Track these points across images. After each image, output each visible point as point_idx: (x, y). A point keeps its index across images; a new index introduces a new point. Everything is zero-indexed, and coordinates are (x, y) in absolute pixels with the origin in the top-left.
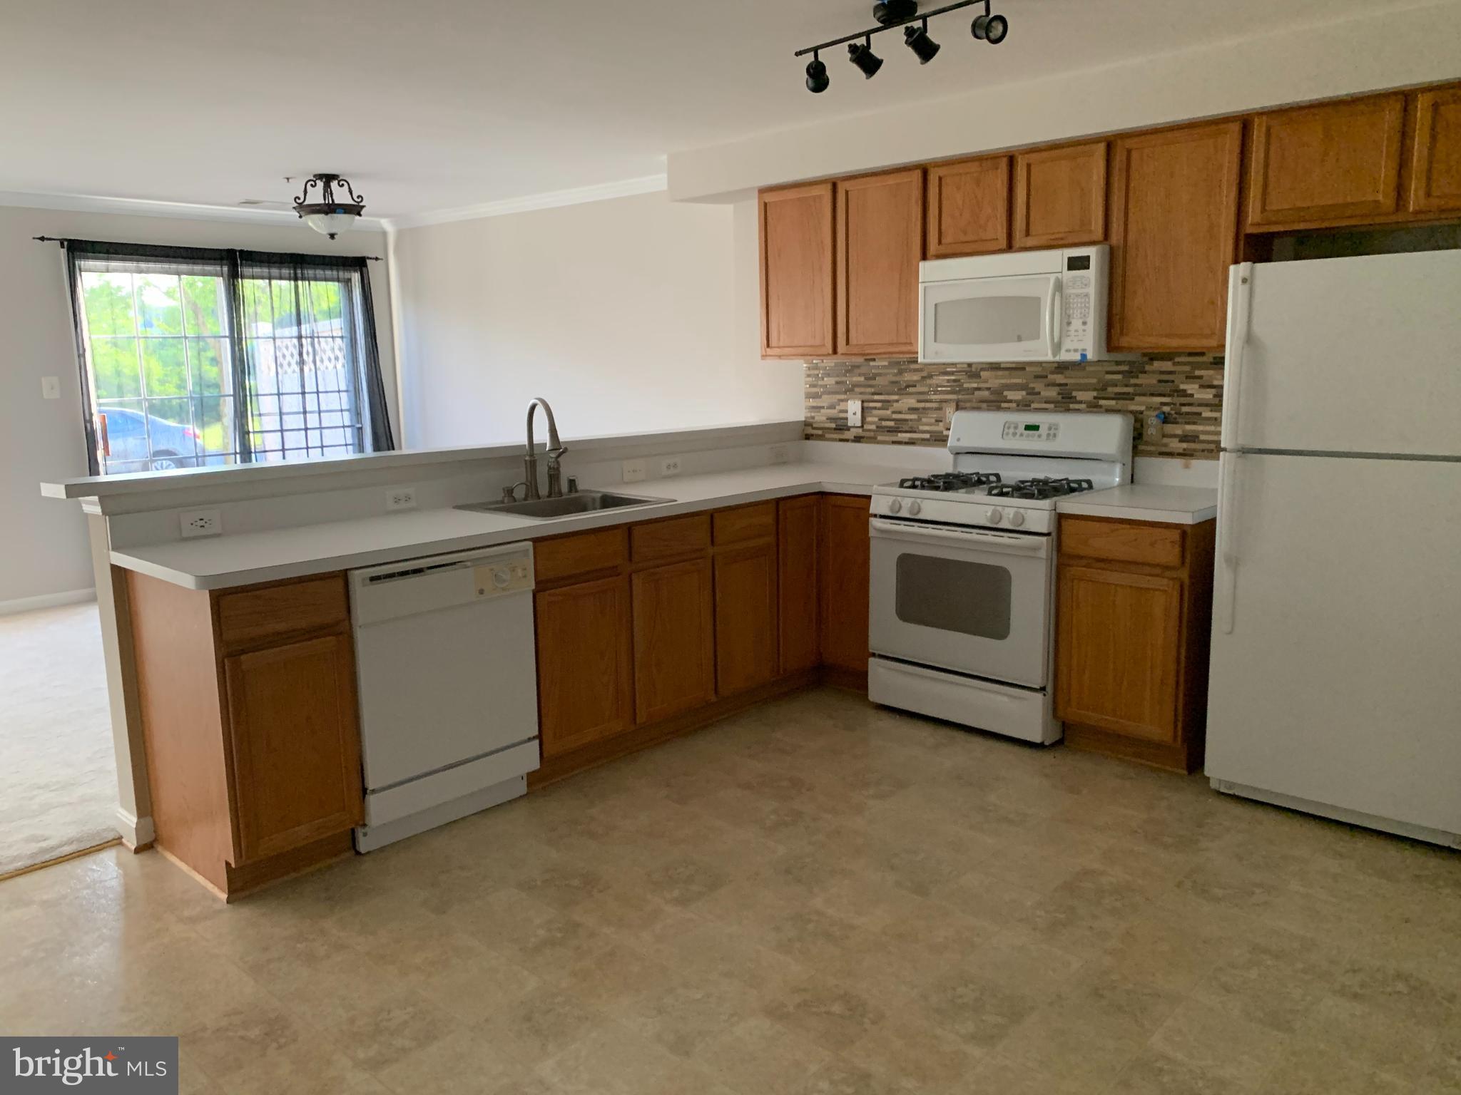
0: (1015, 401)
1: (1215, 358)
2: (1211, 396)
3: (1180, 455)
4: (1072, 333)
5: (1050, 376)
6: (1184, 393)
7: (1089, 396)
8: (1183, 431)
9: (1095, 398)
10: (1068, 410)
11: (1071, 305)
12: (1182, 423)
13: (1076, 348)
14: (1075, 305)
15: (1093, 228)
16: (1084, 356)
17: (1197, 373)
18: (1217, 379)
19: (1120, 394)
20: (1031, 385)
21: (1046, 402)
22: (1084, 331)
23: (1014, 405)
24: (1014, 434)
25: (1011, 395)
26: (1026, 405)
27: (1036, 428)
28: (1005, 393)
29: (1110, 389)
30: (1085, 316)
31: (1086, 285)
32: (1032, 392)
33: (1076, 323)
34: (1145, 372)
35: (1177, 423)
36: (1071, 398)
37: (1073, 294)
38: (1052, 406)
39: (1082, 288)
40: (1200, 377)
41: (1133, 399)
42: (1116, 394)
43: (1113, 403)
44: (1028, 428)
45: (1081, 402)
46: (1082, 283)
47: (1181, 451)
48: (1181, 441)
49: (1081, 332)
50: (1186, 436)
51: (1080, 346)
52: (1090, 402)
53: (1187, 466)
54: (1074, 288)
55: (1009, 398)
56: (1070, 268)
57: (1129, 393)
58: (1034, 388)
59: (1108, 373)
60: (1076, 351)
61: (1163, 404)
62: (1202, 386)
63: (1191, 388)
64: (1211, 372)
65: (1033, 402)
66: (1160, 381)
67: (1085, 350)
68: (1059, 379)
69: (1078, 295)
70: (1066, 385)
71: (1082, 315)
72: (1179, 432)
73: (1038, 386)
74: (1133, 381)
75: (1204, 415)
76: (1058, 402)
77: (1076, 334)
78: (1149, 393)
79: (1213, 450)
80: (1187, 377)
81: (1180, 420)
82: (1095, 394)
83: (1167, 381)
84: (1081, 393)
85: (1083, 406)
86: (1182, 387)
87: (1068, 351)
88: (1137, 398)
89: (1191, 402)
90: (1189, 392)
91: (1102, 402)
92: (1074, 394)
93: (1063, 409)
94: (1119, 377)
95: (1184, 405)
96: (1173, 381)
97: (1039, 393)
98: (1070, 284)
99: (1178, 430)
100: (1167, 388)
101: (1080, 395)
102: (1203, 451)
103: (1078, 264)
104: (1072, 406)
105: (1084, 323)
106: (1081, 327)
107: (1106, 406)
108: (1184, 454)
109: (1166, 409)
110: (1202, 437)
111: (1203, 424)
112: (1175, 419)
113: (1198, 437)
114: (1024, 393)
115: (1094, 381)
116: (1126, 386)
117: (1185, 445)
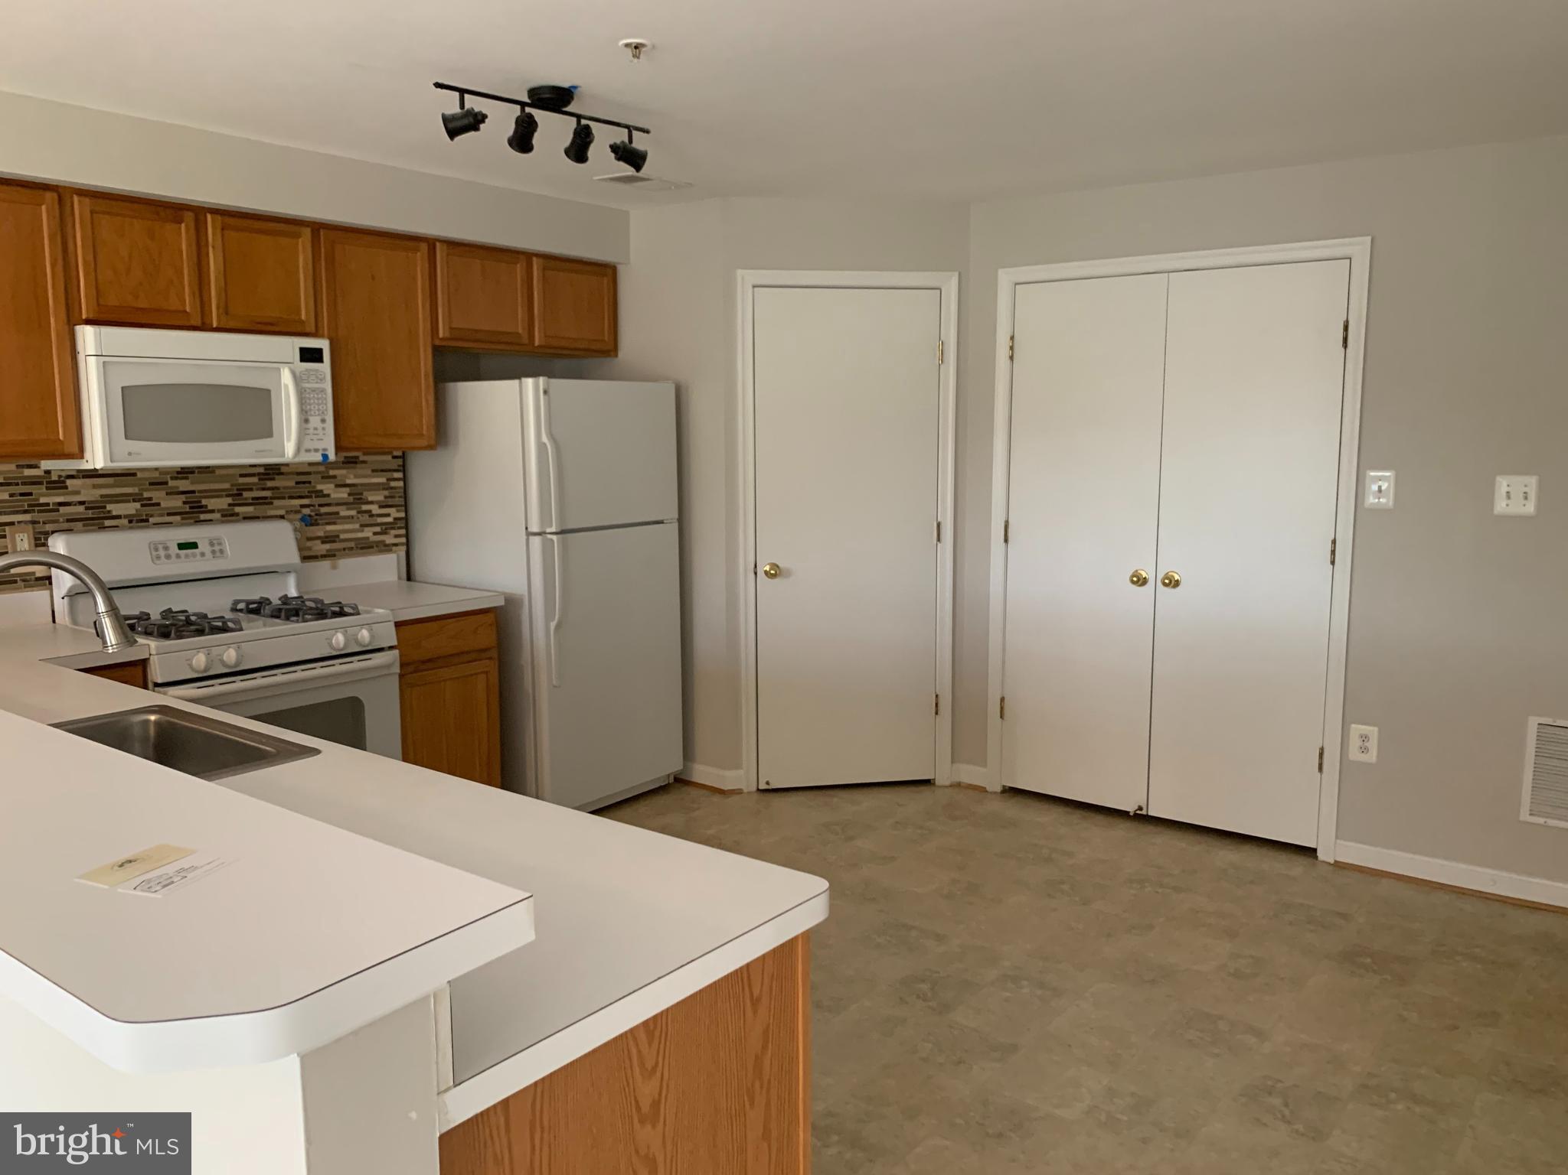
0: (126, 516)
1: (346, 457)
2: (346, 495)
3: (324, 557)
4: (311, 431)
5: (171, 483)
6: (320, 494)
7: (223, 503)
8: (325, 532)
9: (230, 505)
10: (198, 522)
11: (308, 401)
12: (322, 525)
13: (316, 447)
14: (312, 401)
15: (303, 317)
16: (325, 456)
17: (332, 473)
18: (349, 478)
19: (258, 498)
20: (146, 495)
21: (169, 514)
22: (324, 429)
23: (125, 521)
24: (168, 557)
25: (115, 509)
26: (142, 521)
27: (193, 545)
28: (109, 507)
29: (246, 494)
30: (323, 413)
31: (321, 380)
32: (148, 503)
33: (315, 421)
34: (282, 474)
35: (318, 525)
36: (202, 507)
37: (309, 388)
38: (178, 518)
39: (317, 383)
40: (334, 477)
41: (272, 503)
42: (253, 499)
43: (250, 509)
44: (181, 546)
45: (212, 511)
46: (317, 377)
47: (324, 553)
48: (323, 543)
49: (320, 431)
50: (327, 537)
51: (320, 445)
52: (223, 510)
53: (334, 567)
54: (308, 382)
55: (114, 513)
56: (302, 360)
57: (266, 498)
58: (150, 499)
59: (242, 476)
60: (316, 450)
61: (302, 506)
62: (337, 486)
63: (327, 488)
64: (344, 472)
65: (152, 516)
66: (297, 483)
67: (325, 450)
68: (183, 485)
69: (314, 390)
70: (193, 492)
71: (321, 412)
72: (321, 534)
73: (157, 495)
74: (270, 484)
75: (343, 513)
76: (187, 513)
77: (316, 432)
78: (287, 496)
79: (352, 548)
80: (323, 478)
81: (320, 522)
82: (229, 500)
83: (304, 483)
84: (213, 500)
85: (217, 516)
86: (319, 487)
87: (308, 451)
88: (276, 502)
89: (329, 502)
90: (325, 492)
91: (237, 509)
92: (204, 502)
93: (192, 521)
94: (255, 480)
95: (321, 505)
96: (310, 482)
97: (158, 504)
98: (304, 377)
99: (319, 531)
100: (304, 490)
101: (211, 503)
102: (344, 549)
103: (310, 355)
104: (203, 517)
105: (323, 421)
106: (320, 425)
107: (242, 513)
108: (329, 555)
109: (306, 511)
110: (342, 536)
111: (341, 524)
112: (316, 520)
113: (338, 536)
114: (138, 505)
115: (227, 486)
116: (264, 489)
117: (327, 546)
